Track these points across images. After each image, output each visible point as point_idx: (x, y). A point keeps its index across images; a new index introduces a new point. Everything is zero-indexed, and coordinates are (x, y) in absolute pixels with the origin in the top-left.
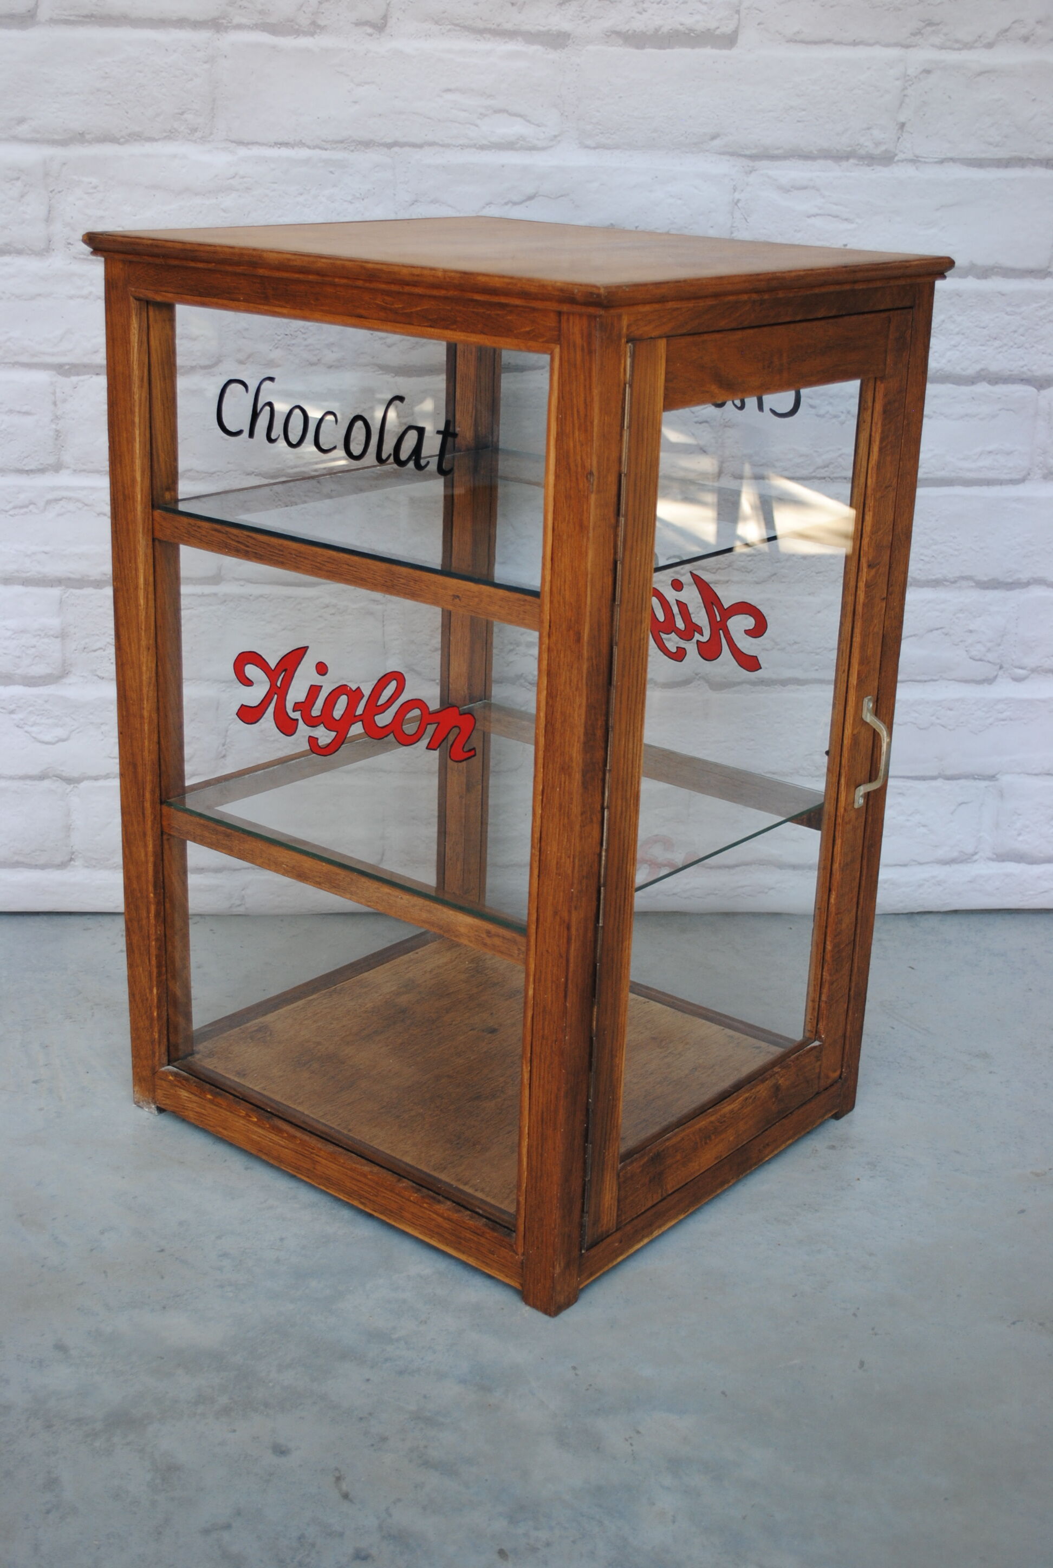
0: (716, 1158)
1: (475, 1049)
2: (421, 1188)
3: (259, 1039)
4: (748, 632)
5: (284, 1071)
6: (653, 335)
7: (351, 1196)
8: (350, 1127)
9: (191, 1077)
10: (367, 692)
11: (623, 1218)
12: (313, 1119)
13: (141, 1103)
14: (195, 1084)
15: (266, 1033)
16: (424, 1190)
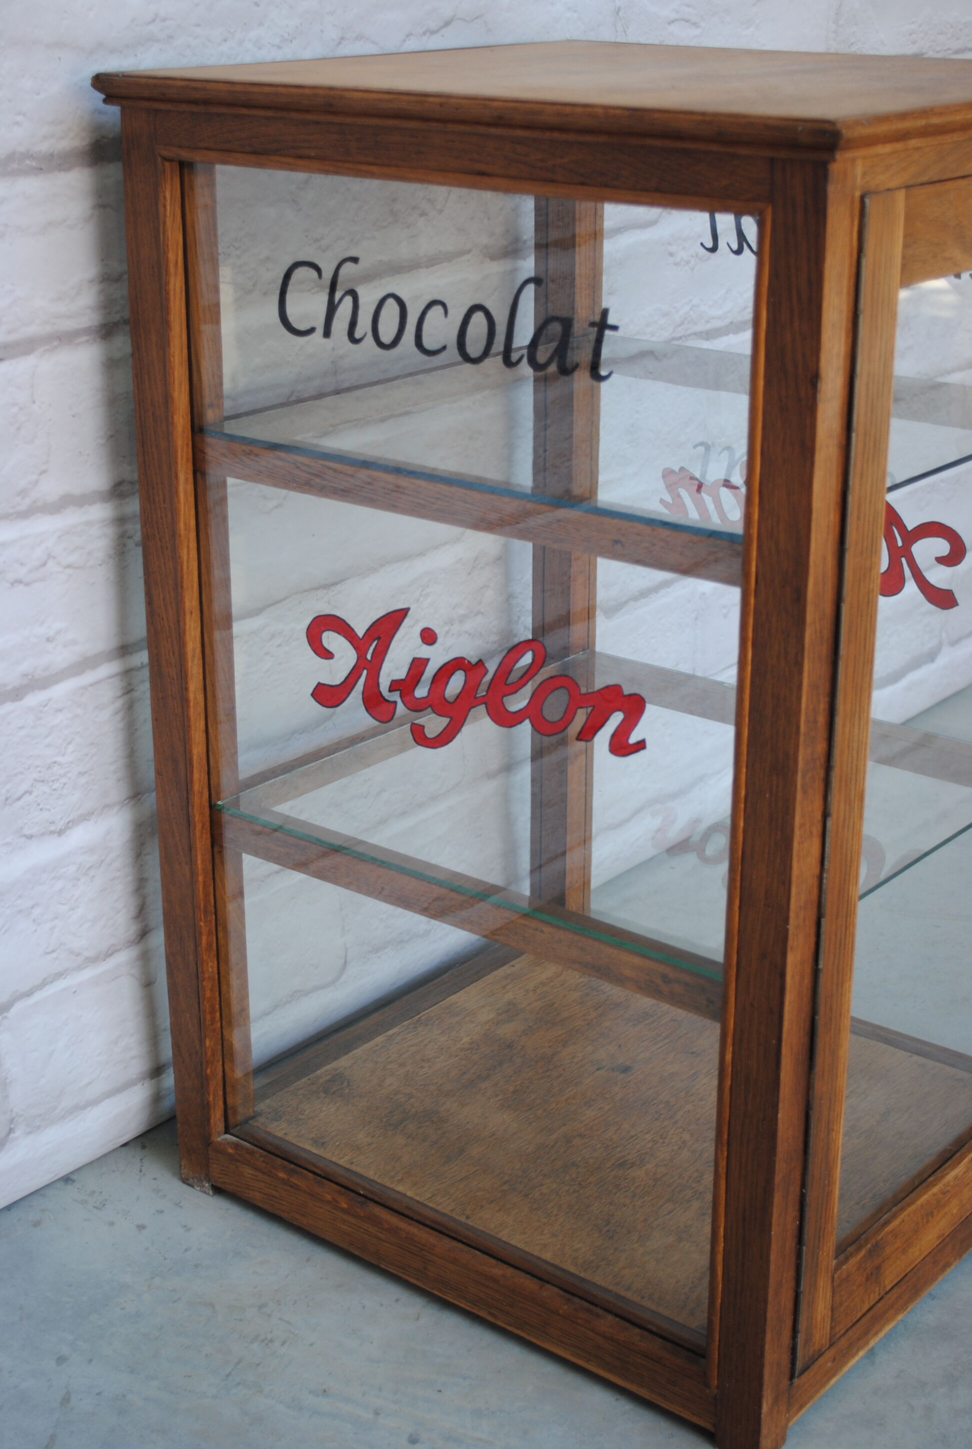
0: (938, 1238)
1: (607, 1096)
2: (570, 1297)
3: (334, 1093)
4: (941, 560)
5: (373, 1137)
6: (890, 185)
7: (476, 1305)
8: (468, 1212)
9: (256, 1149)
10: (492, 666)
11: (837, 1330)
12: (418, 1202)
13: (191, 1180)
14: (262, 1159)
15: (342, 1084)
16: (576, 1300)
